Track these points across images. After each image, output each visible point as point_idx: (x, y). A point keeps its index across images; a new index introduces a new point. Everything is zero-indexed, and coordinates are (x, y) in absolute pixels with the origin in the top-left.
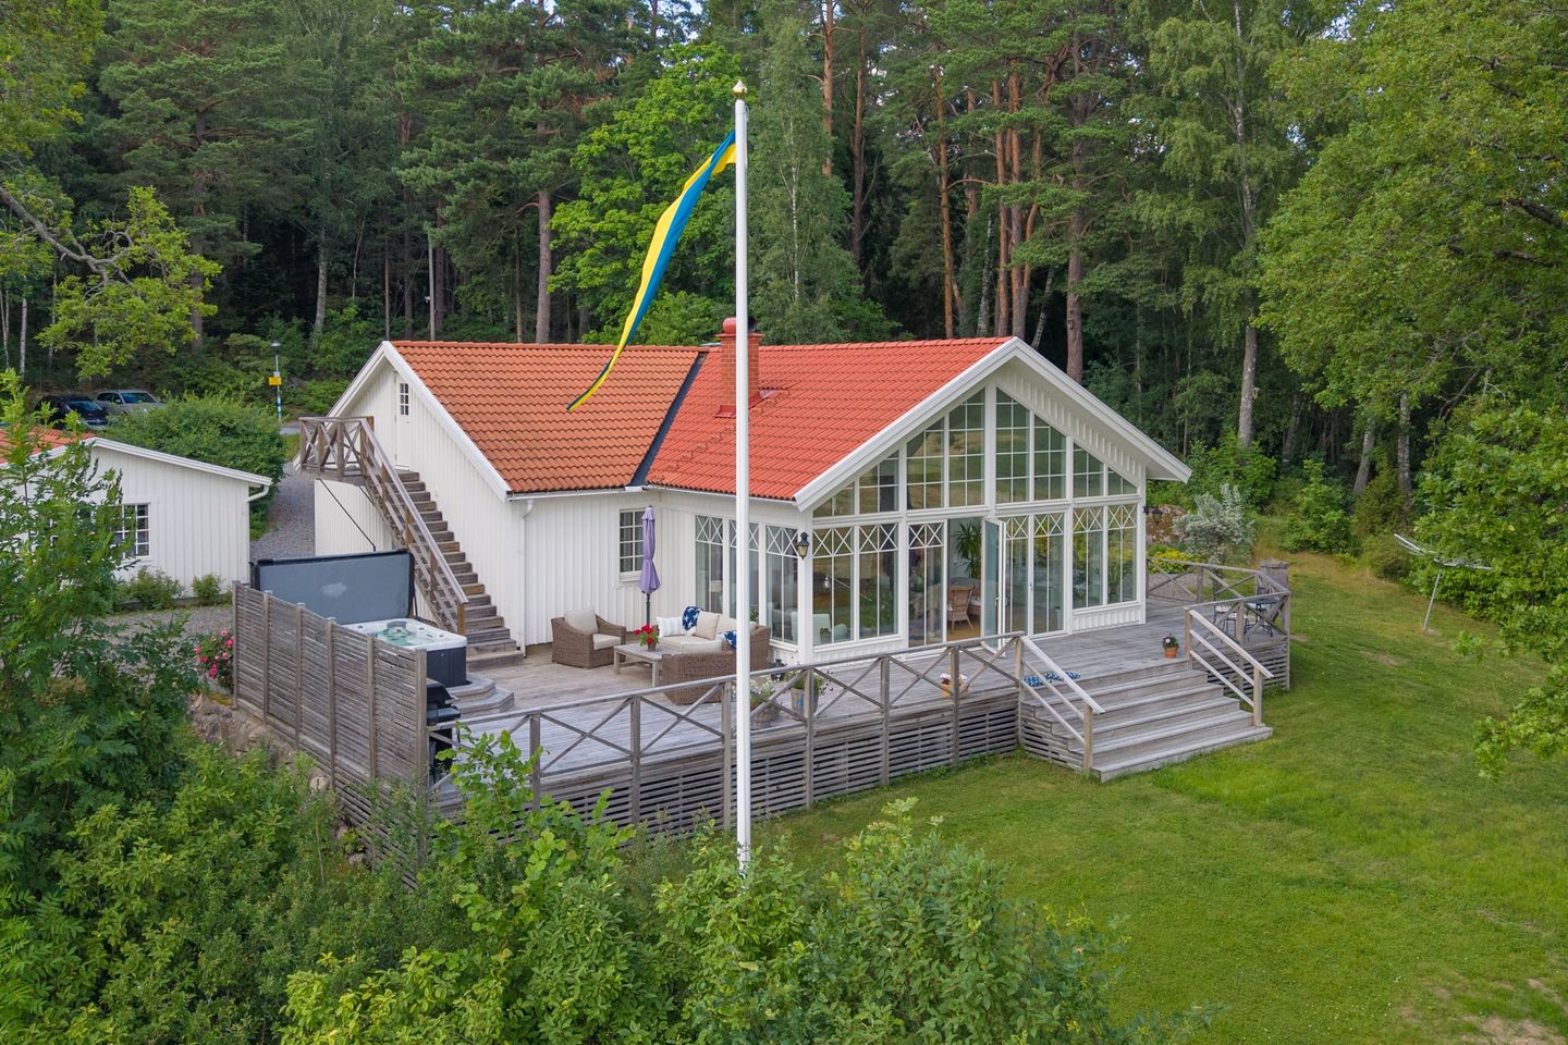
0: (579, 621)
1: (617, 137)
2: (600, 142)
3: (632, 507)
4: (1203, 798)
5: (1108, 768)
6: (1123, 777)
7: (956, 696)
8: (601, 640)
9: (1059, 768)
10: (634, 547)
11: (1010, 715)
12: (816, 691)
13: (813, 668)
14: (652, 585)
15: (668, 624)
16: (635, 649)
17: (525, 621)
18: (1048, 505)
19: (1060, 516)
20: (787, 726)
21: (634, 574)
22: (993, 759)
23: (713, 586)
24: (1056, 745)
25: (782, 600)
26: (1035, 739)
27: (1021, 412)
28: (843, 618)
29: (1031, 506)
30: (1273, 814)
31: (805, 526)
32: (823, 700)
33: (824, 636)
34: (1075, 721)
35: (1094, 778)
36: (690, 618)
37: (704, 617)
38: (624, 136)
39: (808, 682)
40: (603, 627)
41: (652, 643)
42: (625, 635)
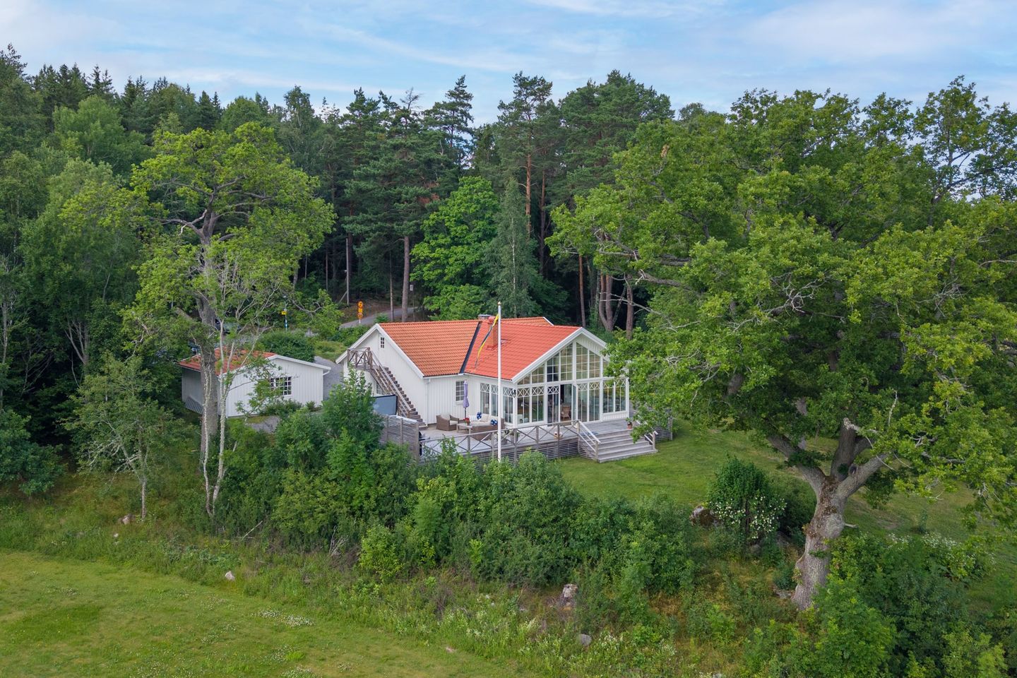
0: (445, 417)
1: (440, 218)
2: (433, 220)
3: (460, 380)
4: (627, 467)
5: (602, 459)
6: (606, 462)
7: (559, 438)
8: (452, 422)
9: (589, 459)
10: (461, 392)
11: (576, 444)
12: (517, 436)
13: (516, 429)
14: (467, 405)
15: (473, 418)
16: (464, 425)
17: (428, 417)
18: (594, 380)
19: (598, 383)
20: (509, 445)
21: (460, 402)
22: (570, 457)
23: (486, 406)
24: (588, 453)
25: (508, 410)
26: (583, 451)
27: (585, 350)
28: (527, 416)
29: (588, 380)
30: (646, 471)
31: (515, 388)
32: (519, 439)
33: (521, 421)
34: (594, 446)
35: (598, 462)
36: (479, 415)
37: (483, 415)
38: (443, 217)
39: (515, 433)
40: (452, 418)
41: (469, 423)
42: (459, 421)
